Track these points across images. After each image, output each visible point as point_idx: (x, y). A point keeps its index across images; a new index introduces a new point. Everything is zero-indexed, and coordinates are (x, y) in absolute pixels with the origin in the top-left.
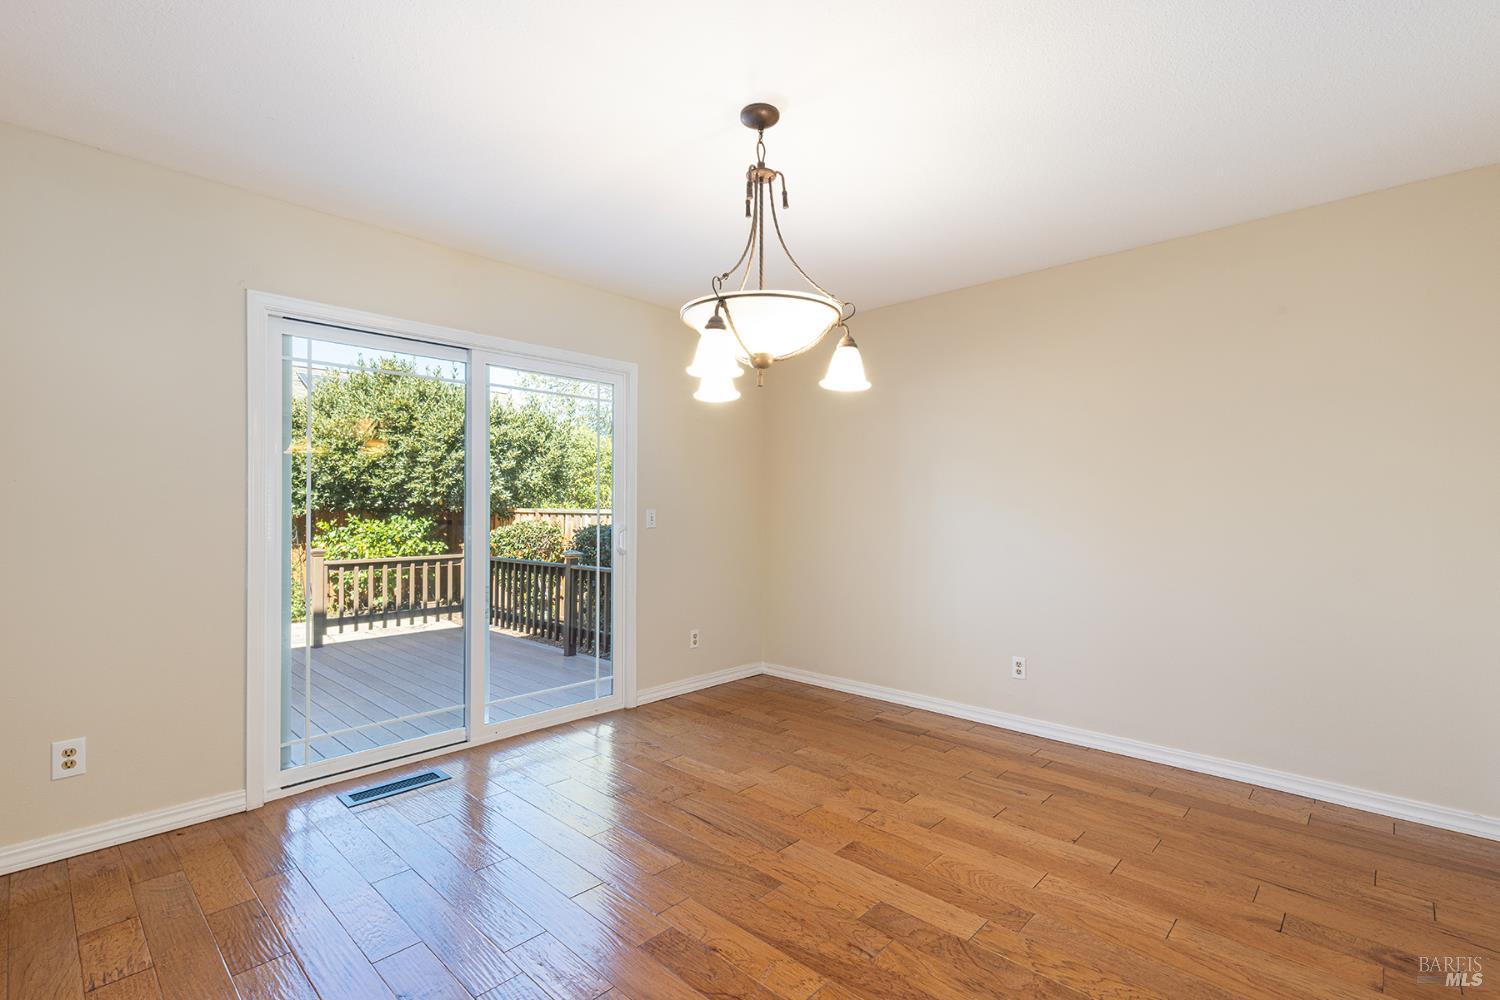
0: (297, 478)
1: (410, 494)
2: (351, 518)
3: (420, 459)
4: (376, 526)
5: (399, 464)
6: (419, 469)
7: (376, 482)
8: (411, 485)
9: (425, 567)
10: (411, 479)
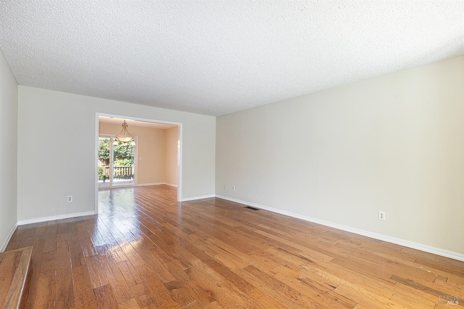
0: (106, 151)
1: (127, 154)
2: (117, 159)
3: (129, 147)
4: (121, 161)
5: (125, 148)
6: (128, 149)
7: (121, 152)
8: (127, 153)
9: (130, 168)
10: (127, 151)
